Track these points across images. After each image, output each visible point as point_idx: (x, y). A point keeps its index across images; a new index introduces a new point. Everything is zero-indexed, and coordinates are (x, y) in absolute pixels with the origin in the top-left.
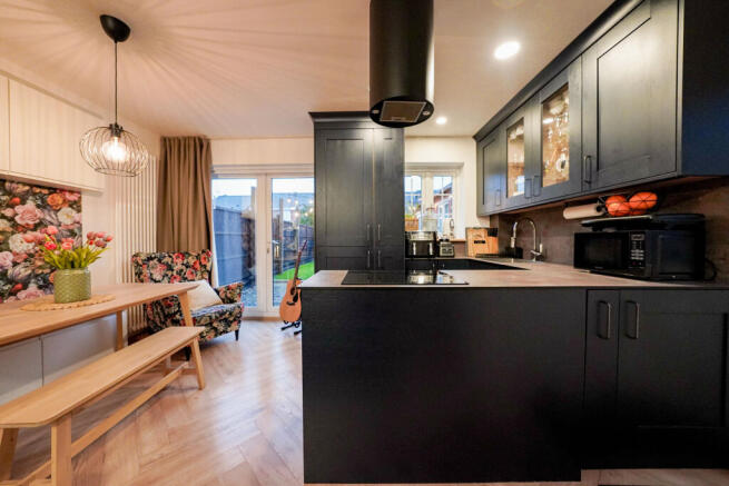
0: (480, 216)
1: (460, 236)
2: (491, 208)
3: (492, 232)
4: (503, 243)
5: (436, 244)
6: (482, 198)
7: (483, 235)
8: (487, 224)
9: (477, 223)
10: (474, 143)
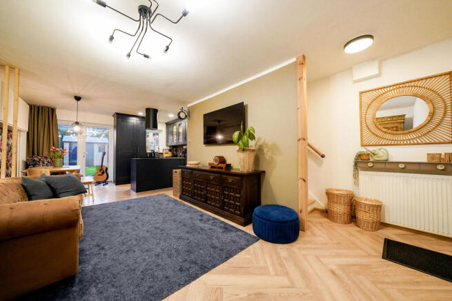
0: (167, 145)
1: (161, 151)
2: (169, 144)
3: (170, 150)
4: (173, 153)
5: (154, 153)
6: (167, 141)
7: (168, 151)
8: (169, 148)
9: (166, 148)
10: (165, 125)
